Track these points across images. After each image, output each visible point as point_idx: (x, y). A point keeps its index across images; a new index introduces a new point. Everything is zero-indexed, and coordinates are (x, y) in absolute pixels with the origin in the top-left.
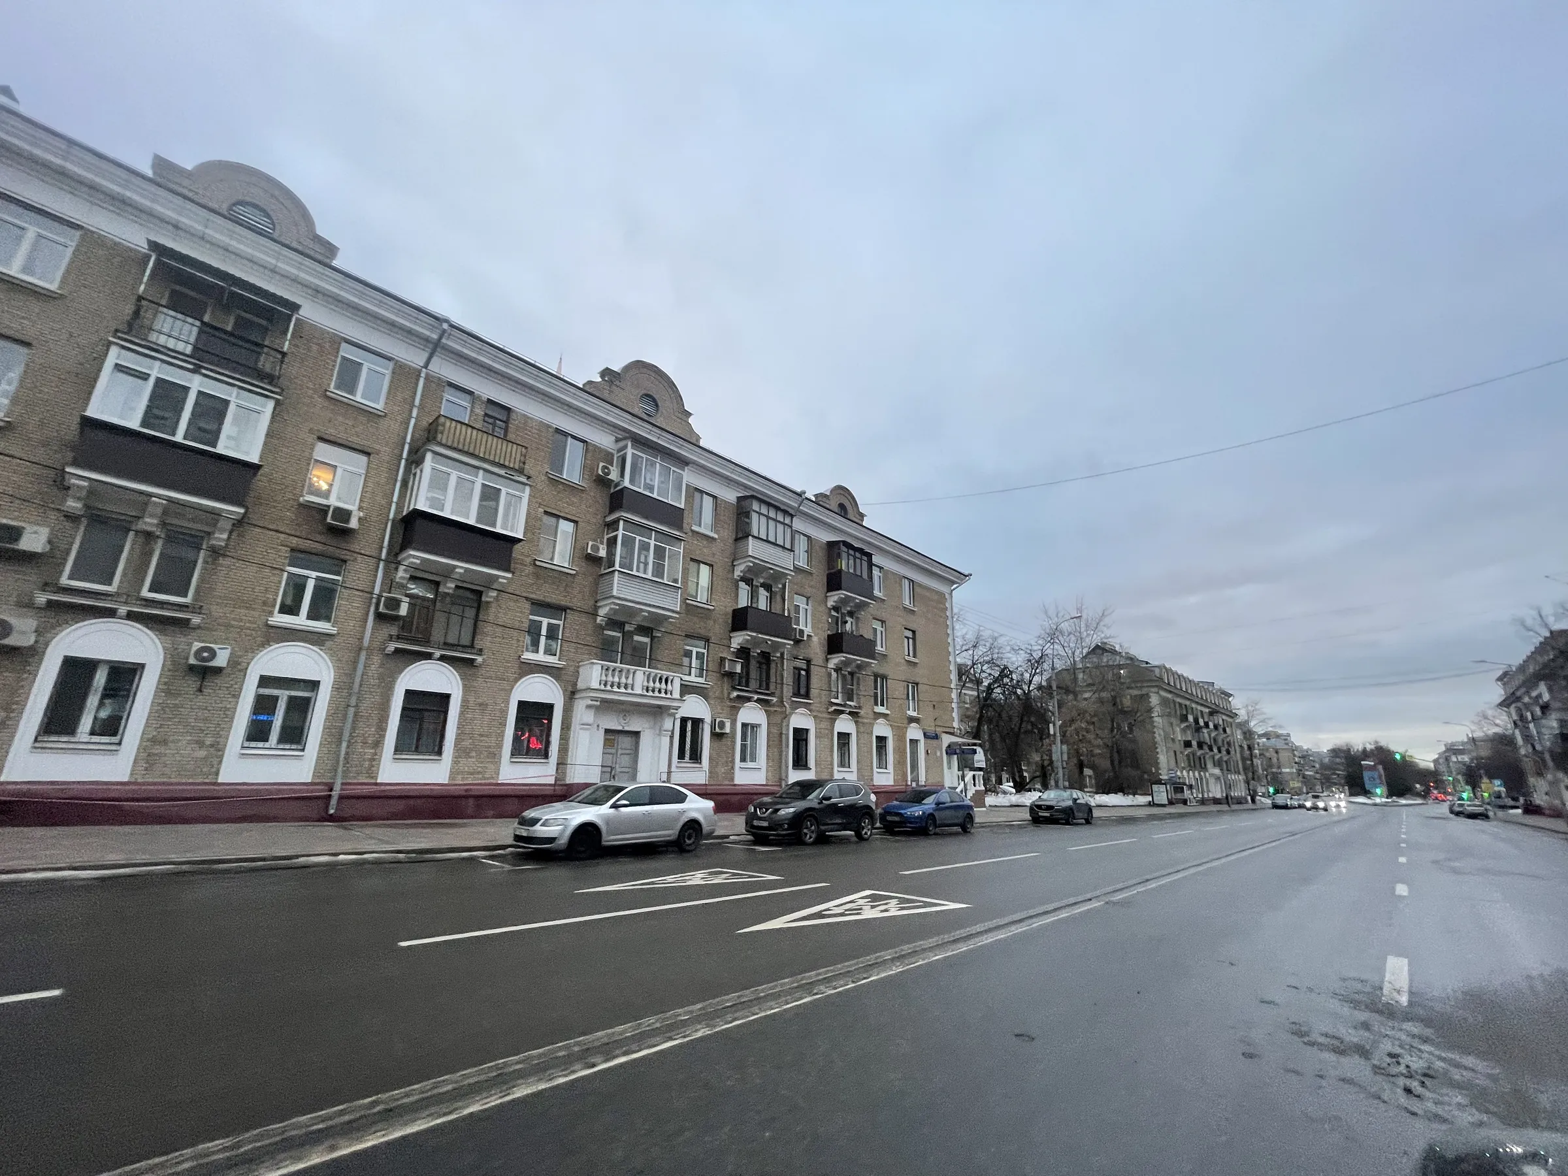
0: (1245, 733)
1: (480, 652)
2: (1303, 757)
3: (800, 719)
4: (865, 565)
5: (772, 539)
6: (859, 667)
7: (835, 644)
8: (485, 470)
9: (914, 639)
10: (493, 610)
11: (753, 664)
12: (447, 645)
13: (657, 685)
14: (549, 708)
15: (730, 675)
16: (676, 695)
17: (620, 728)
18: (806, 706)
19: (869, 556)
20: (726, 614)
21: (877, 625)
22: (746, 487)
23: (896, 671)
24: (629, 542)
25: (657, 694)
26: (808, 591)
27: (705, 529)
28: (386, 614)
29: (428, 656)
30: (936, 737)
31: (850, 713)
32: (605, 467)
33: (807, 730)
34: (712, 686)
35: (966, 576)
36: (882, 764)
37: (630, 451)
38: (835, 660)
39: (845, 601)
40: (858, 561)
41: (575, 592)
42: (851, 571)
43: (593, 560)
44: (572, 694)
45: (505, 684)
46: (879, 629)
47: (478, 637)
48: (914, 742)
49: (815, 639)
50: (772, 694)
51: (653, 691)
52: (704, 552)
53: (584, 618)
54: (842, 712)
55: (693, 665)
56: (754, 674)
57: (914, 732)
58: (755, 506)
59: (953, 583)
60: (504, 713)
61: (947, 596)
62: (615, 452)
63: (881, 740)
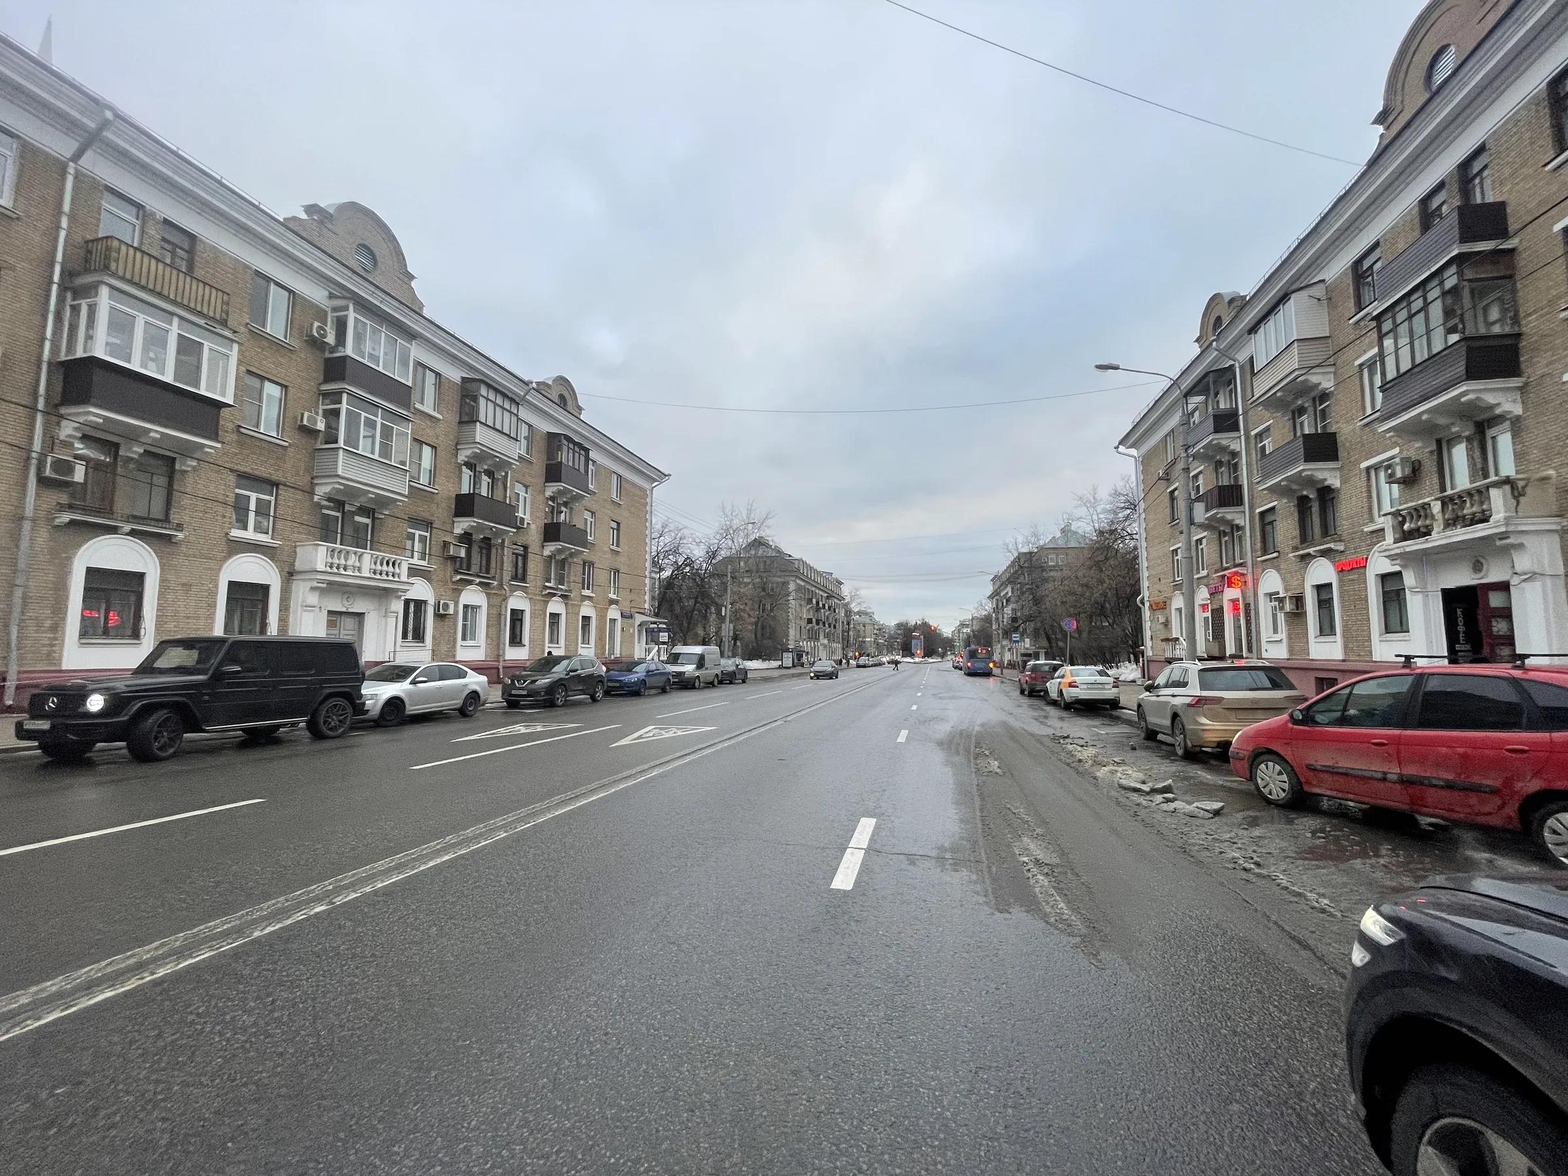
0: (846, 612)
1: (179, 527)
2: (880, 629)
3: (517, 601)
4: (582, 458)
5: (498, 426)
6: (572, 555)
7: (551, 532)
8: (181, 318)
9: (618, 530)
10: (190, 479)
11: (475, 549)
12: (134, 518)
13: (385, 568)
14: (265, 589)
15: (453, 559)
16: (404, 578)
17: (344, 610)
18: (524, 589)
19: (587, 450)
20: (449, 498)
21: (587, 515)
22: (472, 368)
23: (602, 559)
24: (353, 418)
25: (385, 577)
26: (528, 480)
27: (428, 407)
28: (56, 480)
29: (113, 530)
30: (631, 617)
31: (562, 596)
32: (320, 328)
33: (522, 611)
34: (435, 570)
35: (666, 475)
36: (586, 640)
37: (352, 315)
38: (550, 549)
39: (561, 493)
40: (577, 455)
41: (288, 465)
42: (570, 464)
43: (308, 432)
44: (289, 575)
45: (212, 564)
46: (589, 519)
47: (173, 510)
48: (613, 621)
49: (533, 526)
50: (493, 578)
51: (381, 574)
52: (428, 434)
53: (299, 495)
54: (554, 595)
55: (416, 549)
56: (476, 558)
57: (613, 613)
58: (483, 391)
59: (655, 480)
60: (213, 593)
61: (648, 492)
62: (329, 310)
63: (586, 619)
